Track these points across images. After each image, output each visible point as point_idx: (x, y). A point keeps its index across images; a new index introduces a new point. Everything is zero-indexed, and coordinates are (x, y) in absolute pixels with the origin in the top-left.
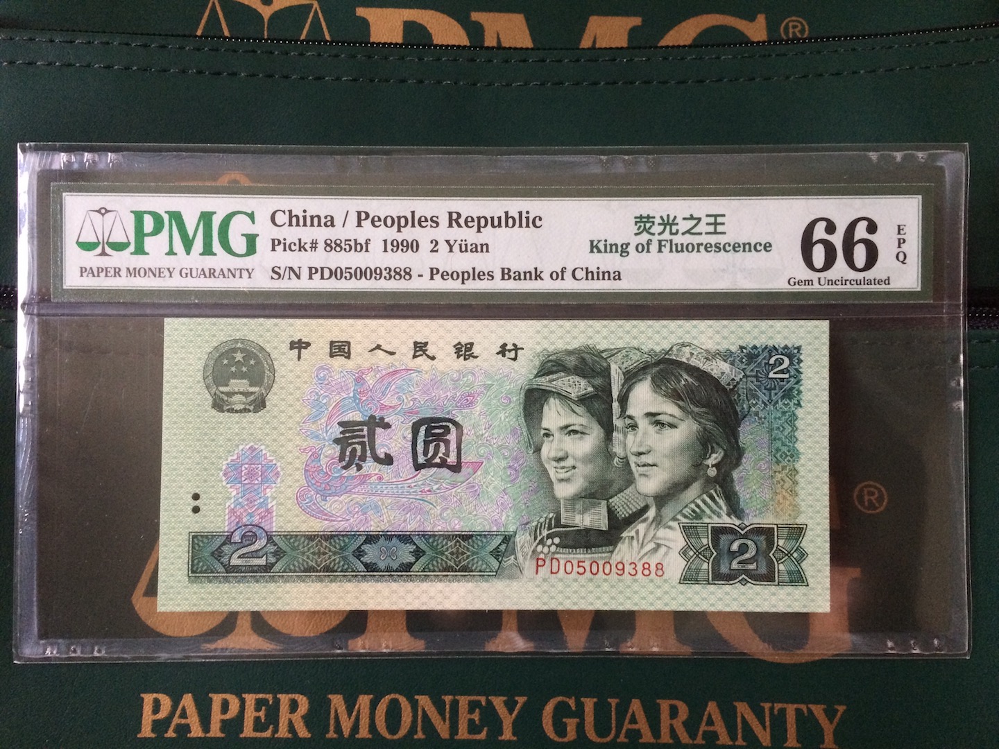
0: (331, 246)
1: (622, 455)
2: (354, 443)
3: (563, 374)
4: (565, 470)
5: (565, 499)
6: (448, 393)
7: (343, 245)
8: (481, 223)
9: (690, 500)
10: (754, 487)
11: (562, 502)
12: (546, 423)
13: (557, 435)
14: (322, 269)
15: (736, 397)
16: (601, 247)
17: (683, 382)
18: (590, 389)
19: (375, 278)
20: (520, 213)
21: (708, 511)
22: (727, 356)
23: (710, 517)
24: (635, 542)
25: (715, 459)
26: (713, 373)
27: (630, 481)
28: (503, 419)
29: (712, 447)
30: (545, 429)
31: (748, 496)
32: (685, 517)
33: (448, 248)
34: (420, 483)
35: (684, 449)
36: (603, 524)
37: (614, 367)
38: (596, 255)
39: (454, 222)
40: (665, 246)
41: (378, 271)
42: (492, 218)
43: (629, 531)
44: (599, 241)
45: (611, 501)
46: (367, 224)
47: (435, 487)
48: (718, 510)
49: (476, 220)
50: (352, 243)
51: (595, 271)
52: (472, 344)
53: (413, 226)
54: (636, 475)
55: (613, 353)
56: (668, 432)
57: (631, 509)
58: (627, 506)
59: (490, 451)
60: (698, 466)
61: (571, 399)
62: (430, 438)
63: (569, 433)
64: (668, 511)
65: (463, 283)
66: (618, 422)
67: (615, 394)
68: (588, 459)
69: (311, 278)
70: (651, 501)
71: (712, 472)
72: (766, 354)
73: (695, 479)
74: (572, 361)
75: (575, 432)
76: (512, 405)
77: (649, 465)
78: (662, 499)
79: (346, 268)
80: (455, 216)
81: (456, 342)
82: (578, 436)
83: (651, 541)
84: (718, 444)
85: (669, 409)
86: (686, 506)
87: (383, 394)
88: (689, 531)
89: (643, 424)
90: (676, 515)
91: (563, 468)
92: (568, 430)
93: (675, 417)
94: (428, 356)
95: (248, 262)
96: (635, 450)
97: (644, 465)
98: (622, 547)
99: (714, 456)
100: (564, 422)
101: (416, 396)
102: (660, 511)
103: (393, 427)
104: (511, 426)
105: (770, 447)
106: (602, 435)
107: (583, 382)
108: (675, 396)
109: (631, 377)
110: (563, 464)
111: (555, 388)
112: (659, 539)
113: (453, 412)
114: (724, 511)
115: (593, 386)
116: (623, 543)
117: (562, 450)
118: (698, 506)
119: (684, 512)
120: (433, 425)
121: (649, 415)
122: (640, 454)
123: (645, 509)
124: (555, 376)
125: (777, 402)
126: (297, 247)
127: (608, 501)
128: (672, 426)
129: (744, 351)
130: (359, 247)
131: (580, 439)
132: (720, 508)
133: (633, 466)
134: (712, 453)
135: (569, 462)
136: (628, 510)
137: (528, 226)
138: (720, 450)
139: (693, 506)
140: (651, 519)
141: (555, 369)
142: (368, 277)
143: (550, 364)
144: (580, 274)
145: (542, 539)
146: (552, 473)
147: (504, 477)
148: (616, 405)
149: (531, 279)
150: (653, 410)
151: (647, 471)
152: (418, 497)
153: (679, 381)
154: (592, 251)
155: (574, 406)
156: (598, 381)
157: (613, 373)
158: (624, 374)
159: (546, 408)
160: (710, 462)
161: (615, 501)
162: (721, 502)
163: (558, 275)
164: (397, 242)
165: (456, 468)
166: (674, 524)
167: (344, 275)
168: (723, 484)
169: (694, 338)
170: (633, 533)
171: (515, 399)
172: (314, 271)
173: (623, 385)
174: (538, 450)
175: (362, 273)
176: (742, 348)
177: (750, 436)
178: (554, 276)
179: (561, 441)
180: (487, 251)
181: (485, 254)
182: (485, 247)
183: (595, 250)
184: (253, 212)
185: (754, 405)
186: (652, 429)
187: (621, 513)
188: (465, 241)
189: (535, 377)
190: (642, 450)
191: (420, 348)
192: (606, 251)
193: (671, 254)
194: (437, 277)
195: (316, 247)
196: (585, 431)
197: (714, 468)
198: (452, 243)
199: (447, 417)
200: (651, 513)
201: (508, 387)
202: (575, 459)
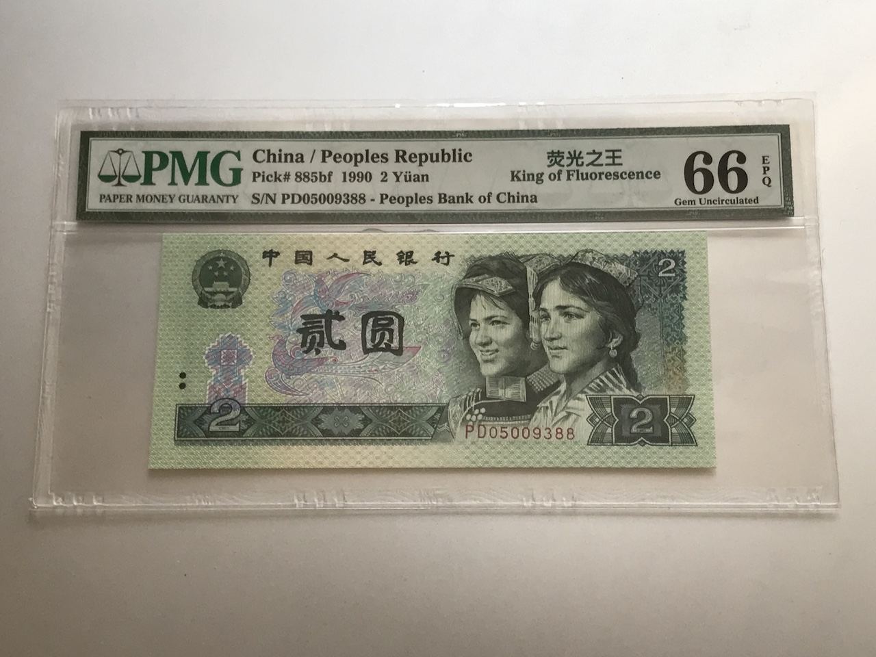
0: (301, 177)
1: (537, 340)
2: (315, 332)
3: (487, 276)
4: (490, 353)
5: (490, 377)
6: (392, 292)
7: (310, 176)
8: (422, 158)
9: (595, 377)
10: (649, 365)
11: (487, 378)
12: (473, 315)
13: (482, 325)
14: (293, 195)
15: (632, 293)
16: (521, 176)
17: (587, 281)
18: (510, 287)
19: (336, 202)
20: (454, 151)
21: (611, 385)
22: (623, 259)
23: (612, 390)
24: (549, 411)
25: (616, 342)
26: (612, 274)
27: (545, 361)
28: (437, 312)
29: (613, 333)
30: (472, 320)
31: (644, 373)
32: (591, 389)
33: (396, 178)
34: (368, 364)
35: (589, 335)
36: (522, 396)
37: (529, 269)
38: (516, 183)
39: (400, 158)
40: (573, 175)
41: (338, 197)
42: (432, 155)
43: (545, 403)
44: (519, 172)
45: (528, 378)
46: (330, 160)
47: (381, 367)
48: (619, 384)
49: (418, 156)
50: (318, 175)
51: (516, 195)
52: (412, 253)
53: (367, 161)
54: (550, 356)
55: (529, 258)
56: (576, 321)
57: (545, 384)
58: (542, 380)
59: (427, 338)
60: (601, 348)
61: (494, 296)
62: (377, 328)
63: (493, 323)
64: (577, 385)
65: (407, 206)
66: (533, 314)
67: (531, 291)
68: (509, 344)
69: (284, 202)
70: (562, 377)
71: (614, 353)
72: (656, 257)
73: (600, 360)
74: (495, 265)
75: (498, 322)
76: (445, 301)
77: (561, 348)
78: (572, 375)
79: (313, 195)
80: (401, 153)
81: (399, 251)
82: (501, 325)
83: (563, 410)
84: (617, 330)
85: (576, 303)
86: (592, 381)
87: (339, 292)
88: (594, 402)
89: (555, 315)
90: (584, 389)
91: (488, 351)
92: (490, 320)
93: (581, 309)
94: (376, 262)
95: (234, 190)
96: (548, 336)
97: (556, 349)
98: (539, 415)
99: (614, 340)
100: (488, 314)
101: (365, 295)
102: (570, 385)
103: (347, 319)
104: (444, 317)
105: (661, 332)
106: (520, 324)
107: (504, 282)
108: (580, 292)
109: (544, 278)
110: (487, 348)
111: (482, 287)
112: (569, 408)
113: (396, 307)
114: (624, 385)
115: (512, 286)
116: (540, 412)
117: (487, 337)
118: (602, 381)
119: (590, 386)
120: (379, 317)
121: (559, 307)
122: (552, 339)
123: (558, 383)
124: (480, 278)
125: (666, 296)
126: (273, 178)
127: (526, 378)
128: (580, 317)
129: (638, 255)
130: (323, 178)
131: (502, 327)
132: (621, 382)
133: (547, 349)
134: (613, 338)
135: (493, 347)
136: (543, 385)
137: (460, 160)
138: (620, 335)
139: (598, 381)
140: (562, 392)
141: (480, 271)
142: (330, 201)
143: (476, 268)
144: (502, 198)
145: (471, 409)
146: (479, 356)
147: (438, 359)
148: (531, 300)
149: (463, 202)
150: (563, 303)
151: (559, 353)
152: (366, 376)
153: (584, 280)
154: (513, 180)
155: (495, 301)
156: (517, 281)
157: (529, 275)
158: (537, 275)
159: (473, 303)
160: (611, 345)
161: (531, 378)
162: (622, 378)
163: (486, 199)
164: (354, 174)
165: (399, 352)
166: (583, 396)
167: (311, 200)
168: (624, 365)
169: (596, 246)
170: (548, 404)
171: (447, 296)
172: (286, 197)
173: (537, 284)
174: (467, 337)
175: (325, 198)
176: (635, 253)
177: (644, 324)
178: (482, 199)
179: (486, 329)
180: (427, 180)
181: (425, 183)
182: (425, 178)
183: (515, 179)
184: (239, 152)
185: (648, 299)
186: (562, 320)
187: (537, 388)
188: (410, 172)
189: (464, 279)
190: (555, 335)
191: (369, 256)
192: (524, 180)
193: (578, 181)
194: (387, 201)
195: (288, 178)
196: (507, 321)
197: (615, 350)
198: (398, 174)
199: (391, 310)
200: (563, 387)
201: (442, 287)
202: (498, 344)
